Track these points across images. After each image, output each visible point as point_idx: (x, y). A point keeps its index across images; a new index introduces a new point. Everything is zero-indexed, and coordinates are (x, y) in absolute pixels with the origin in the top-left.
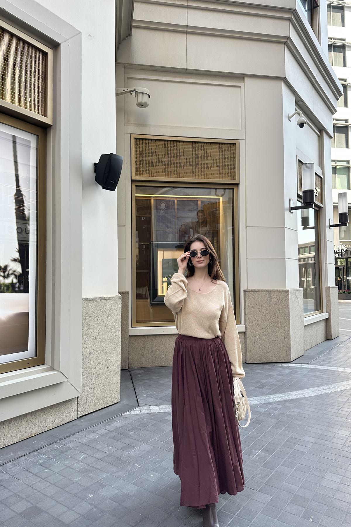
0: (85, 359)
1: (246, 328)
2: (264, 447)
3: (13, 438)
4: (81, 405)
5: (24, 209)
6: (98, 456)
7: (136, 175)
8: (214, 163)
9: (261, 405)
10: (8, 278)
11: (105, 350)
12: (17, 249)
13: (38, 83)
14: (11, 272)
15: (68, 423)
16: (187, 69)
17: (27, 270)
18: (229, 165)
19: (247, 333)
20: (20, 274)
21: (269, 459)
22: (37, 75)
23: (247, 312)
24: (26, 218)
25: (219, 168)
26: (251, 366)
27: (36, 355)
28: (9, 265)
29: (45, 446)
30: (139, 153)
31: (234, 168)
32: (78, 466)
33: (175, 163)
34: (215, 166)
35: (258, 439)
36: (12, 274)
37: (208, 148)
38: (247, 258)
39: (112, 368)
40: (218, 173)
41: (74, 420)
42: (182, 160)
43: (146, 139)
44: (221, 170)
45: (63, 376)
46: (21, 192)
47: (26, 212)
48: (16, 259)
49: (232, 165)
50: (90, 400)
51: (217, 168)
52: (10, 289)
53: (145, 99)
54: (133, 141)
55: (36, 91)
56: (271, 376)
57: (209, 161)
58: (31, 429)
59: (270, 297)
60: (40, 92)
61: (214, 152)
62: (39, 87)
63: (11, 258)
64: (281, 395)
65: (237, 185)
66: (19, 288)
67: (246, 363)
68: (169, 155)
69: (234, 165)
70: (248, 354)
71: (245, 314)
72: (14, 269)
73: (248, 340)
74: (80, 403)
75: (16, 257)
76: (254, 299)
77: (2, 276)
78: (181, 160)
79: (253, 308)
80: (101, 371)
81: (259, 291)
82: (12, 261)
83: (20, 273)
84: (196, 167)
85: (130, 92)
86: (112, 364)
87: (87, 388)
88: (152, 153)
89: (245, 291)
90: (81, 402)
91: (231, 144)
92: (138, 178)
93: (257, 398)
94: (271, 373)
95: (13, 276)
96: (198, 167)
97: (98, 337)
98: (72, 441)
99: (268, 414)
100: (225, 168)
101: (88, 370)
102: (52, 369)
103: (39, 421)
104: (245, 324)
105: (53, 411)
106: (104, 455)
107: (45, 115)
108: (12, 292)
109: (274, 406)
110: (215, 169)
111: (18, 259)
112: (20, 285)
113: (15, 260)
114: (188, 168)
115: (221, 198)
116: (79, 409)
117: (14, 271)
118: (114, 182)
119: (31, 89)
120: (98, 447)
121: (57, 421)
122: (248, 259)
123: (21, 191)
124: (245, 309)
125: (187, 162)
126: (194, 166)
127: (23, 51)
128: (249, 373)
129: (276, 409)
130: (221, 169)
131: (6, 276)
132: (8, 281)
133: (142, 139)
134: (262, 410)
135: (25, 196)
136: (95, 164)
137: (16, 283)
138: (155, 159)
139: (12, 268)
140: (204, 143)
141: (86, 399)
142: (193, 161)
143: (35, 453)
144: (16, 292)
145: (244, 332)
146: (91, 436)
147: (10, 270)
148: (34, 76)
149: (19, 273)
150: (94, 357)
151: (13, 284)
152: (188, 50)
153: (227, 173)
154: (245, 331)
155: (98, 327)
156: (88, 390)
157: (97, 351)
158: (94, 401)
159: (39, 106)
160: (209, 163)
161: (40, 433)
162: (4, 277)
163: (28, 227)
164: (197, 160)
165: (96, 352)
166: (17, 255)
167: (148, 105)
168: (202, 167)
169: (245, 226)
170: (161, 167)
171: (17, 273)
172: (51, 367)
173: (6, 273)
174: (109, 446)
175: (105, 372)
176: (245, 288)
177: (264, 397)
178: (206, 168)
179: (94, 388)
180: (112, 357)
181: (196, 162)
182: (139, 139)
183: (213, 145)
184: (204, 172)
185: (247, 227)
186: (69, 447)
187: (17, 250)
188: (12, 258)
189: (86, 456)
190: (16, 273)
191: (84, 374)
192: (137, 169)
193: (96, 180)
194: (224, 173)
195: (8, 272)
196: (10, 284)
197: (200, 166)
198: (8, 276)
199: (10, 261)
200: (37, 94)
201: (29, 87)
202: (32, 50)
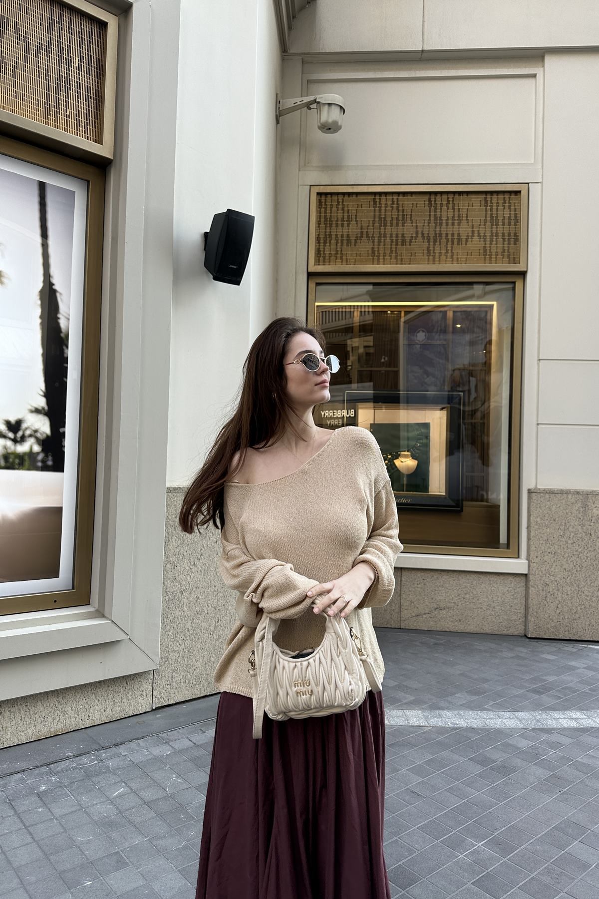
0: (170, 601)
1: (529, 566)
2: (495, 834)
3: (20, 733)
4: (161, 687)
5: (59, 318)
6: (148, 795)
7: (317, 262)
8: (473, 232)
9: (524, 733)
10: (23, 443)
11: (215, 587)
12: (41, 390)
13: (87, 80)
14: (28, 432)
15: (132, 716)
16: (423, 51)
17: (61, 430)
18: (506, 235)
19: (531, 577)
20: (48, 437)
21: (496, 866)
22: (84, 65)
23: (532, 534)
24: (62, 335)
25: (485, 241)
26: (534, 643)
27: (73, 588)
28: (25, 418)
29: (68, 758)
30: (324, 221)
31: (517, 240)
32: (102, 809)
33: (394, 236)
34: (476, 238)
35: (490, 812)
36: (30, 436)
37: (462, 203)
38: (538, 424)
39: (228, 621)
40: (482, 251)
41: (146, 713)
42: (408, 230)
43: (338, 194)
44: (488, 246)
45: (118, 630)
46: (54, 287)
47: (62, 323)
48: (40, 408)
49: (512, 235)
50: (178, 677)
51: (480, 241)
52: (26, 463)
53: (333, 115)
54: (314, 197)
55: (83, 97)
56: (573, 668)
57: (464, 229)
58: (56, 721)
59: (585, 506)
60: (91, 98)
61: (476, 211)
62: (88, 89)
63: (30, 407)
64: (578, 714)
65: (523, 274)
66: (43, 461)
67: (525, 636)
68: (383, 221)
69: (515, 234)
70: (531, 619)
71: (529, 539)
72: (36, 427)
73: (532, 591)
74: (159, 682)
75: (39, 406)
76: (550, 509)
77: (10, 439)
78: (405, 230)
79: (547, 527)
80: (204, 625)
81: (562, 492)
82: (32, 412)
83: (47, 434)
84: (435, 241)
85: (308, 105)
86: (228, 615)
87: (174, 656)
88: (349, 220)
89: (530, 492)
90: (162, 681)
91: (510, 192)
92: (320, 268)
93: (521, 714)
94: (573, 663)
95: (32, 440)
96: (440, 242)
97: (199, 561)
98: (118, 755)
99: (533, 756)
100: (497, 241)
101: (178, 622)
102: (100, 614)
103: (74, 709)
104: (528, 559)
105: (101, 692)
106: (161, 794)
107: (99, 140)
108: (29, 469)
109: (555, 738)
110: (476, 244)
111: (43, 408)
112: (46, 456)
113: (37, 411)
114: (420, 245)
115: (495, 303)
116: (155, 693)
117: (36, 431)
118: (235, 267)
119: (72, 92)
120: (158, 775)
121: (109, 711)
122: (540, 426)
123: (53, 285)
124: (528, 527)
125: (417, 232)
126: (432, 240)
127: (58, 22)
128: (524, 659)
129: (555, 745)
130: (488, 243)
131: (19, 439)
132: (22, 448)
133: (332, 194)
134: (524, 744)
135: (61, 294)
136: (206, 234)
137: (38, 453)
138: (353, 230)
139: (32, 425)
140: (454, 193)
141: (170, 676)
142: (430, 230)
143: (44, 769)
144: (37, 469)
145: (526, 575)
146: (157, 751)
147: (26, 429)
148: (79, 68)
149: (45, 436)
150: (191, 599)
151: (31, 454)
152: (426, 13)
153: (500, 251)
154: (526, 573)
155: (201, 542)
156: (177, 658)
157: (196, 588)
158: (187, 682)
159: (87, 124)
160: (463, 233)
161: (74, 731)
162: (15, 441)
163: (66, 351)
164: (438, 227)
165: (194, 589)
166: (42, 403)
167: (339, 128)
168: (448, 241)
169: (536, 359)
170: (365, 246)
171: (41, 434)
172: (97, 611)
173: (20, 434)
174: (179, 775)
175: (212, 628)
176: (532, 486)
177: (538, 715)
178: (456, 243)
179: (188, 655)
180: (228, 601)
181: (435, 231)
182: (326, 194)
183: (473, 196)
184: (452, 250)
185: (539, 360)
186: (107, 768)
187: (42, 393)
188: (32, 406)
189: (127, 790)
190: (38, 435)
191: (168, 628)
192: (318, 252)
193: (205, 266)
194: (494, 251)
195: (24, 432)
196: (25, 454)
197: (444, 240)
198: (23, 439)
199: (27, 411)
200: (83, 101)
201: (68, 88)
202: (75, 19)
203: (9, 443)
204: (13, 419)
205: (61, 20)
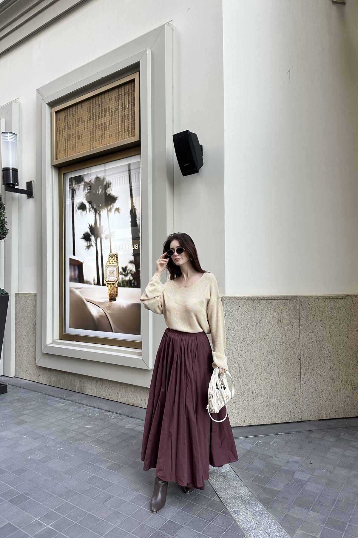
5: (137, 220)
13: (131, 110)
14: (129, 271)
17: (139, 269)
24: (138, 227)
28: (128, 266)
36: (130, 273)
45: (145, 364)
47: (138, 222)
52: (129, 284)
62: (131, 114)
63: (129, 261)
66: (134, 284)
95: (130, 275)
107: (134, 135)
108: (129, 287)
111: (133, 261)
112: (135, 281)
113: (131, 262)
117: (131, 271)
118: (188, 164)
123: (134, 206)
131: (126, 275)
132: (127, 278)
135: (137, 210)
137: (132, 280)
139: (130, 268)
149: (134, 272)
151: (130, 281)
159: (131, 130)
163: (139, 234)
166: (132, 258)
173: (126, 272)
187: (132, 254)
196: (128, 280)
199: (128, 263)
200: (130, 121)
201: (125, 120)
202: (126, 87)
203: (123, 276)
204: (124, 267)
205: (121, 92)
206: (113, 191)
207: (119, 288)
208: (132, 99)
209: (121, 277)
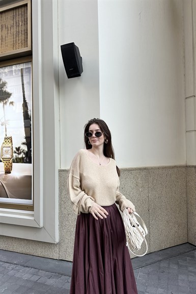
4: (62, 252)
5: (28, 111)
17: (30, 149)
24: (29, 117)
28: (21, 146)
41: (56, 259)
63: (22, 143)
90: (62, 249)
103: (32, 247)
107: (27, 46)
108: (22, 163)
111: (25, 143)
112: (27, 158)
118: (72, 69)
121: (43, 253)
123: (26, 101)
131: (19, 153)
132: (20, 156)
135: (28, 103)
137: (24, 157)
141: (66, 249)
147: (21, 150)
171: (25, 151)
187: (25, 138)
196: (21, 158)
200: (23, 35)
201: (19, 34)
202: (20, 10)
204: (17, 147)
205: (16, 13)
206: (8, 89)
207: (13, 164)
208: (24, 19)
209: (15, 155)
